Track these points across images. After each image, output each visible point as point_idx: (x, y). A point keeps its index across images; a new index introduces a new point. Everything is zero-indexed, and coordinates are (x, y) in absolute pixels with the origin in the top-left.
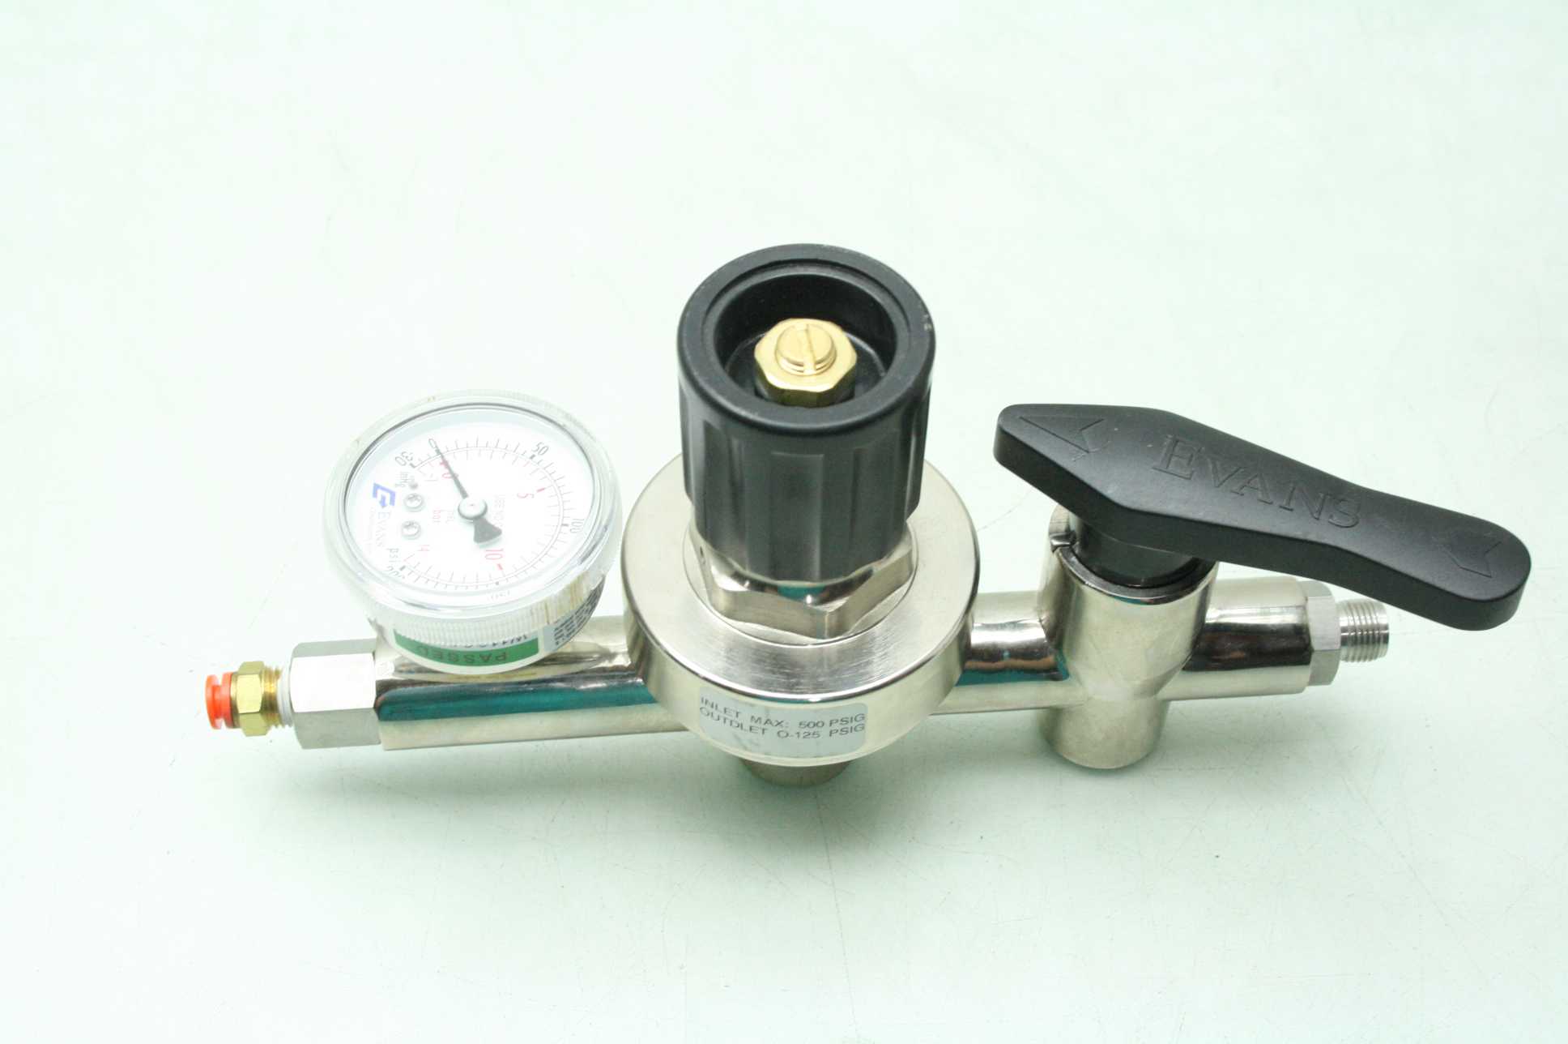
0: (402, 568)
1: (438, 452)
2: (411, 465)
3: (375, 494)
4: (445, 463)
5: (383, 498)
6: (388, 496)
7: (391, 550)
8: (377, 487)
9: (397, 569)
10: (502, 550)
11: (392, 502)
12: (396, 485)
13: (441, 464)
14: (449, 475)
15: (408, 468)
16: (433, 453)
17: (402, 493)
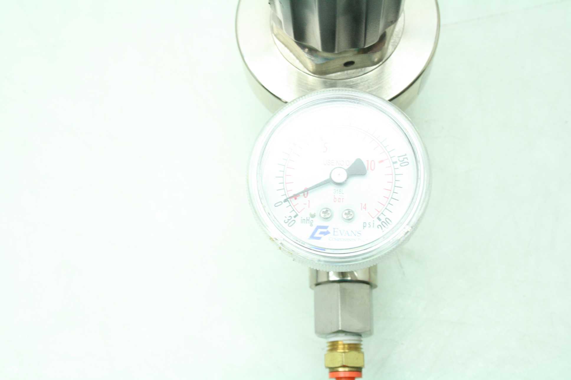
0: (378, 218)
1: (286, 201)
2: (295, 217)
3: (319, 238)
4: (295, 196)
5: (321, 233)
6: (320, 230)
7: (364, 227)
8: (312, 237)
9: (380, 223)
10: (368, 161)
11: (326, 227)
12: (311, 225)
13: (296, 199)
14: (306, 193)
15: (298, 219)
16: (287, 204)
17: (318, 222)
